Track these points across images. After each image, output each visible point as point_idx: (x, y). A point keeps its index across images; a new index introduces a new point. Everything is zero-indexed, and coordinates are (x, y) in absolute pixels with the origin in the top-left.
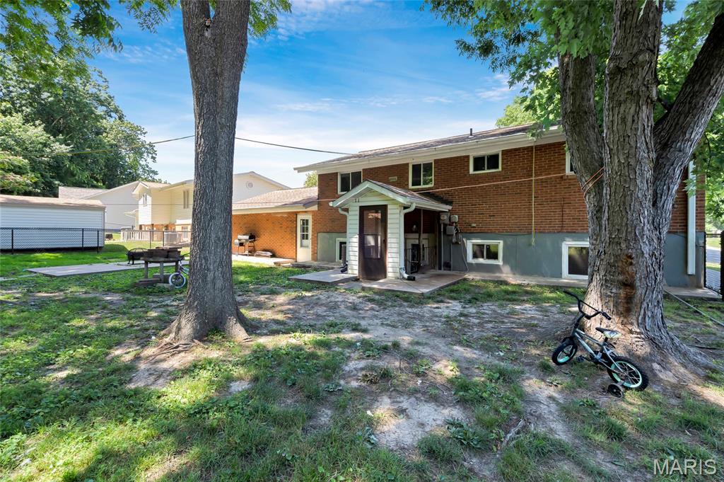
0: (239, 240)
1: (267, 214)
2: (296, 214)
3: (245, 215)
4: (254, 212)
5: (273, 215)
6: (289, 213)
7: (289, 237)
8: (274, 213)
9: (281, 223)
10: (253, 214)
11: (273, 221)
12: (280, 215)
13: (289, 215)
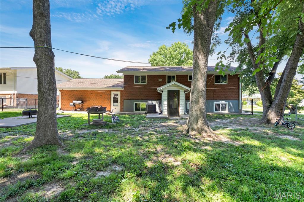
0: (74, 103)
1: (91, 90)
2: (111, 91)
3: (74, 90)
4: (81, 89)
5: (96, 91)
6: (106, 90)
7: (106, 101)
8: (96, 90)
9: (101, 95)
10: (81, 90)
11: (96, 94)
12: (101, 91)
13: (106, 91)
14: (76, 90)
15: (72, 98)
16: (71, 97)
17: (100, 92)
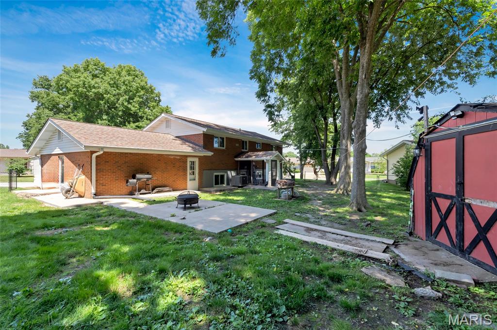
0: (138, 179)
1: (159, 155)
2: (186, 157)
7: (182, 174)
8: (166, 155)
9: (174, 163)
10: (141, 154)
11: (166, 162)
12: (174, 157)
13: (182, 157)
14: (130, 153)
15: (122, 169)
16: (119, 168)
17: (172, 157)
